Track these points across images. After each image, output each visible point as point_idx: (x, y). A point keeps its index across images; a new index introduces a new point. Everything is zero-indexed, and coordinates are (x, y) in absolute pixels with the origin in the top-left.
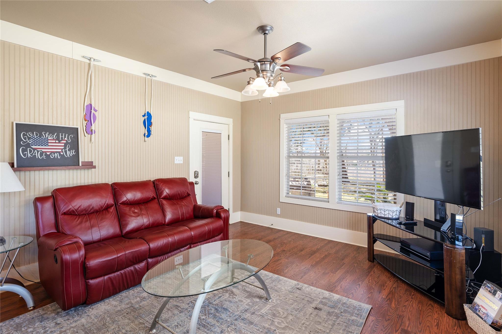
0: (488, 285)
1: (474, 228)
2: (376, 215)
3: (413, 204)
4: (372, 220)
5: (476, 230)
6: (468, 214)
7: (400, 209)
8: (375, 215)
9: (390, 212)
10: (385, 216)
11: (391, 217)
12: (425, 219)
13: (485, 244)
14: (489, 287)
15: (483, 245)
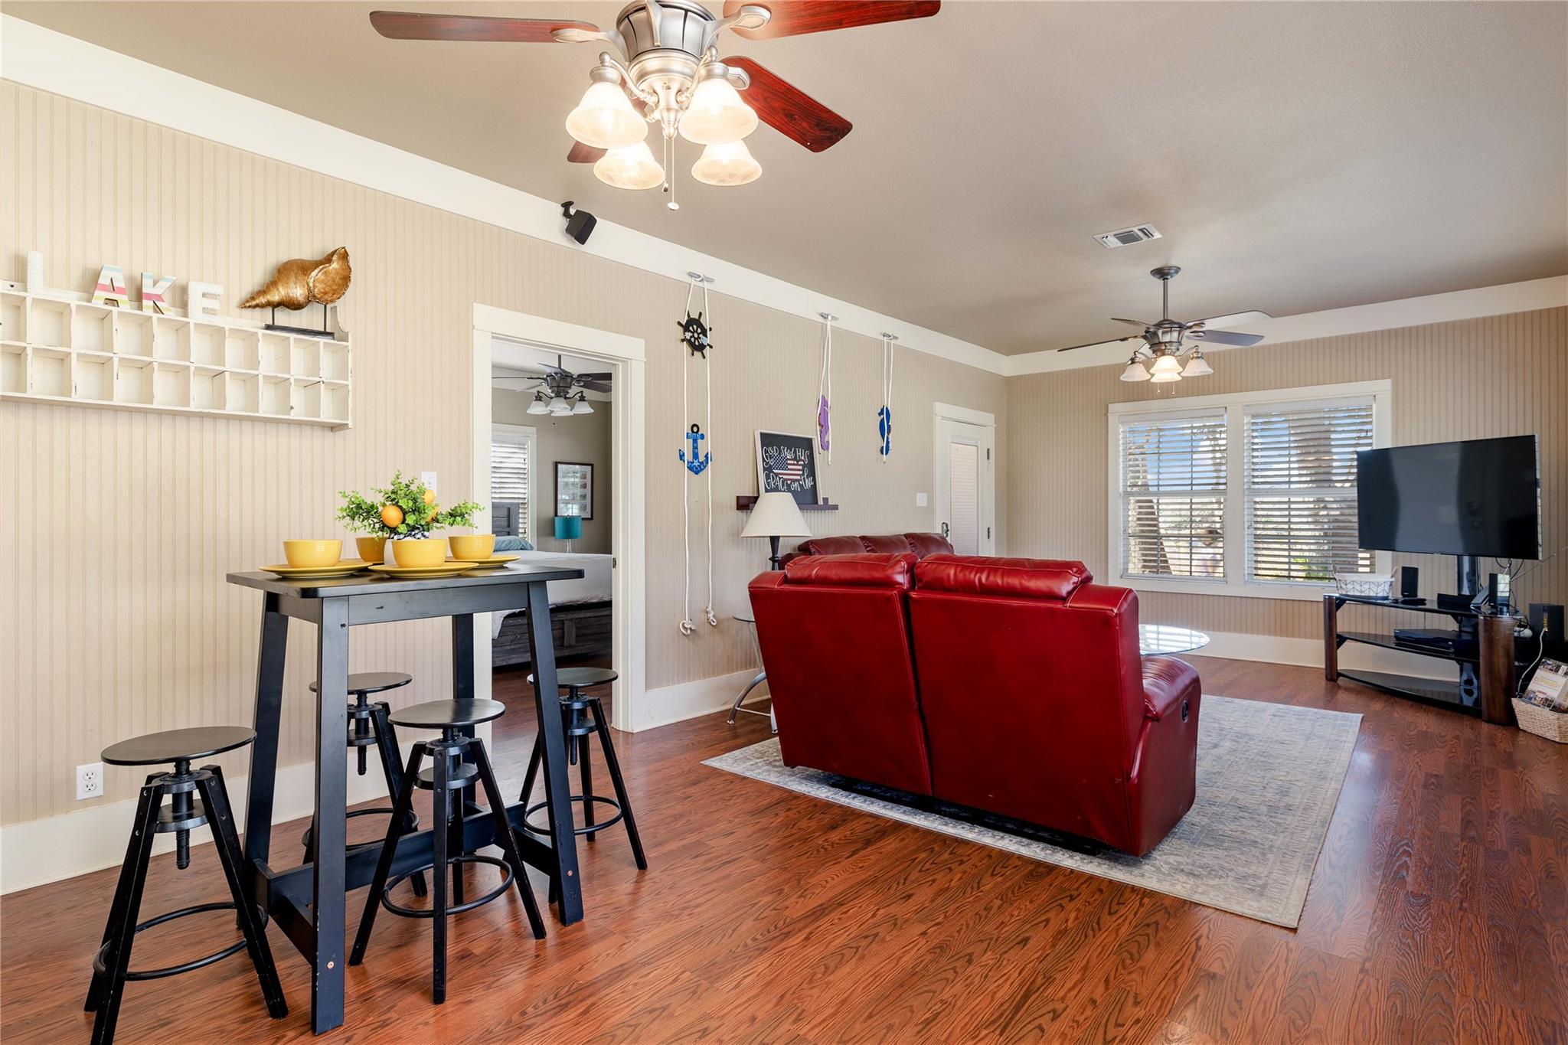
0: (1548, 662)
1: (1530, 605)
2: (1344, 593)
3: (1415, 571)
4: (1334, 604)
5: (1532, 607)
6: (1519, 574)
7: (1391, 580)
8: (1342, 595)
9: (1372, 586)
10: (1363, 594)
11: (1375, 595)
12: (1440, 596)
13: (1549, 627)
14: (1549, 664)
15: (1546, 629)
